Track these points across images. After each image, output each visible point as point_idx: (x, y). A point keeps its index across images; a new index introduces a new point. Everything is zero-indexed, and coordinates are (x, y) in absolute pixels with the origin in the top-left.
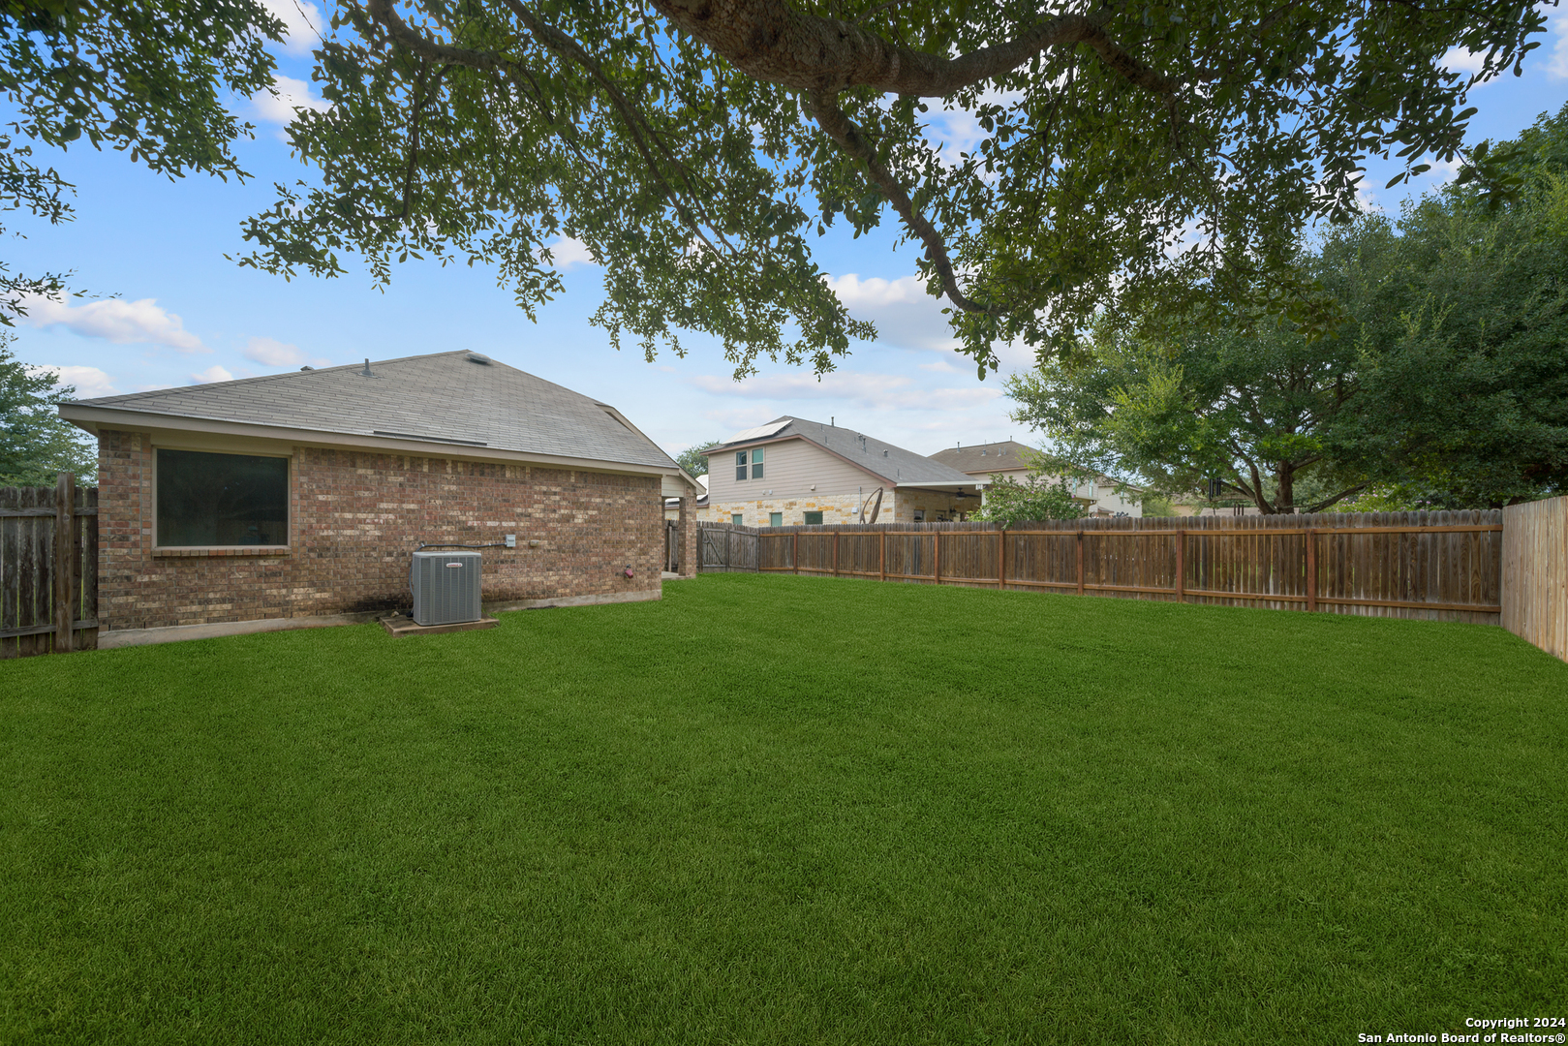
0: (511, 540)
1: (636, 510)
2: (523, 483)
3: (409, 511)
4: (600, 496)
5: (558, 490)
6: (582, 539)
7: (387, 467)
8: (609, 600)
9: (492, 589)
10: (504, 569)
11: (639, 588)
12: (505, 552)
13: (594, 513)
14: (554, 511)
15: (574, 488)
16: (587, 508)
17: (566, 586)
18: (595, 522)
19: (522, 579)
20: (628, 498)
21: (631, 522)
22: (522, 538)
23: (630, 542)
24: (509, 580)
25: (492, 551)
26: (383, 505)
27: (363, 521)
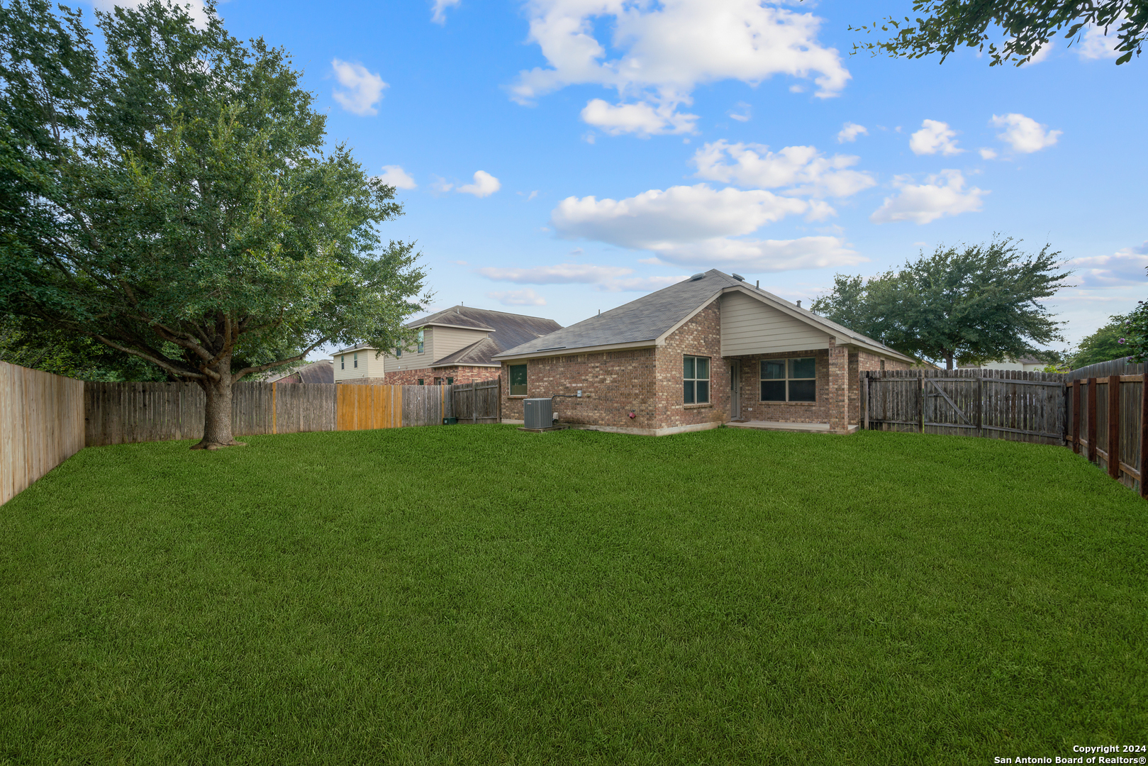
0: (579, 393)
1: (639, 372)
2: (585, 363)
3: (551, 381)
4: (619, 366)
5: (597, 365)
6: (609, 392)
7: (545, 363)
8: (624, 431)
9: (574, 417)
10: (579, 407)
11: (642, 426)
12: (579, 399)
13: (615, 376)
14: (597, 377)
15: (606, 363)
16: (611, 374)
17: (602, 420)
18: (616, 382)
19: (585, 414)
20: (634, 365)
21: (636, 381)
22: (585, 392)
23: (636, 394)
24: (580, 414)
25: (574, 398)
26: (545, 379)
27: (540, 386)
